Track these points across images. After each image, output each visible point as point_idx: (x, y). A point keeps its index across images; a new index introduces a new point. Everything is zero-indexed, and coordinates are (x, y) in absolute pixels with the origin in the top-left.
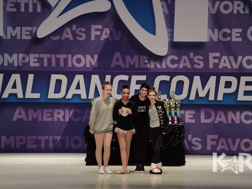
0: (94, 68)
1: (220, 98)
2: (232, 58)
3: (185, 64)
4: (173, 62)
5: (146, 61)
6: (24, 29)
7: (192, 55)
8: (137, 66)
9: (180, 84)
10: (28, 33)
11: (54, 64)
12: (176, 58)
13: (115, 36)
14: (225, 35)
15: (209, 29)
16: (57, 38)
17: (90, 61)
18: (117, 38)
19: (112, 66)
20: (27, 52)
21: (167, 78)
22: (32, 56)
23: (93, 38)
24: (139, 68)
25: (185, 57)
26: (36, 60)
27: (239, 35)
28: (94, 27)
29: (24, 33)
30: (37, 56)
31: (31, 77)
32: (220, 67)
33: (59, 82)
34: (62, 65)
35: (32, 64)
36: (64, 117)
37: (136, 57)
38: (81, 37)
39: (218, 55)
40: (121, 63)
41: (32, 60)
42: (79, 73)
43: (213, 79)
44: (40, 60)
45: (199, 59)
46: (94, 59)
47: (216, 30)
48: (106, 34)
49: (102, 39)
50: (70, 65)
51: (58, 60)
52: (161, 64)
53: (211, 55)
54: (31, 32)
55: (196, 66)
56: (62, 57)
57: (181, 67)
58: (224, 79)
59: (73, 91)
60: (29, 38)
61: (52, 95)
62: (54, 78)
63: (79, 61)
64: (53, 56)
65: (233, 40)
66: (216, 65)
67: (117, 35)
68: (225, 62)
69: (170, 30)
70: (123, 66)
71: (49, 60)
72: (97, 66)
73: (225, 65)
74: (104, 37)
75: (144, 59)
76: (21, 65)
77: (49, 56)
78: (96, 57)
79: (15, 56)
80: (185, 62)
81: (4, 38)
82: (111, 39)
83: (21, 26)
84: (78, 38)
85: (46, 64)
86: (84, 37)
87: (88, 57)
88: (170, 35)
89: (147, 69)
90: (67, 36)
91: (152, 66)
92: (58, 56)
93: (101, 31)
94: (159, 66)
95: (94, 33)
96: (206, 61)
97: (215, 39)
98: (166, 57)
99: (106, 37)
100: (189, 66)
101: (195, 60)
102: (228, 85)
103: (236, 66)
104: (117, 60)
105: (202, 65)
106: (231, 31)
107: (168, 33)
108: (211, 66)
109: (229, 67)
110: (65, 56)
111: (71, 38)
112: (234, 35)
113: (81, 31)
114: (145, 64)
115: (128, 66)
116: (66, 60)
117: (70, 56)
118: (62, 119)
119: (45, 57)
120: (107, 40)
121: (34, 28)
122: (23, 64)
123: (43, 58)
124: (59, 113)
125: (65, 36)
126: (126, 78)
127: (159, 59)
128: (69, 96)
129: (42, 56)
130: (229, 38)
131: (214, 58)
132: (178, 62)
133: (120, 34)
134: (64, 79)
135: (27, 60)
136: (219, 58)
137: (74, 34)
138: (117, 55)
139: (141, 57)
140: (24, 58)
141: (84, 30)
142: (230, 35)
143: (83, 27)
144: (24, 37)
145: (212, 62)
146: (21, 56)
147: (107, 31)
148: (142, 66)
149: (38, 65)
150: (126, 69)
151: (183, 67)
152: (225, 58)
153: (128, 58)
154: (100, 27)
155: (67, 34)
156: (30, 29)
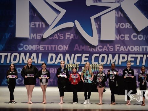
0: (67, 51)
1: (120, 63)
2: (125, 47)
3: (105, 49)
4: (100, 48)
5: (89, 48)
6: (38, 34)
7: (108, 45)
8: (85, 50)
9: (103, 57)
10: (39, 36)
11: (50, 49)
12: (101, 47)
13: (76, 37)
14: (122, 37)
15: (116, 35)
16: (52, 38)
17: (65, 48)
18: (76, 38)
19: (75, 50)
20: (39, 44)
21: (98, 55)
22: (41, 46)
23: (66, 38)
24: (86, 51)
25: (105, 46)
26: (43, 48)
27: (128, 37)
28: (67, 34)
29: (38, 36)
30: (43, 46)
31: (40, 55)
32: (120, 50)
33: (52, 57)
34: (53, 49)
35: (41, 49)
36: (54, 71)
37: (85, 46)
38: (61, 38)
39: (119, 45)
40: (78, 49)
41: (41, 48)
42: (61, 53)
43: (117, 56)
44: (44, 48)
45: (111, 47)
46: (67, 47)
47: (118, 35)
48: (72, 37)
49: (70, 39)
50: (57, 50)
51: (52, 48)
52: (95, 49)
53: (116, 45)
54: (41, 36)
55: (110, 50)
56: (53, 46)
57: (103, 50)
58: (121, 56)
59: (58, 60)
60: (40, 38)
61: (49, 62)
62: (50, 55)
63: (60, 48)
64: (50, 46)
65: (125, 39)
66: (118, 50)
67: (77, 37)
68: (122, 49)
69: (99, 35)
70: (79, 50)
71: (48, 47)
72: (68, 50)
73: (122, 50)
74: (71, 38)
75: (88, 47)
76: (36, 49)
77: (48, 46)
78: (68, 46)
79: (34, 46)
80: (105, 48)
81: (30, 38)
82: (74, 39)
83: (37, 33)
84: (60, 38)
85: (47, 49)
86: (63, 38)
87: (64, 46)
88: (99, 37)
89: (90, 51)
90: (56, 38)
91: (92, 50)
92: (52, 46)
93: (70, 35)
94: (94, 50)
95: (67, 36)
96: (114, 48)
97: (118, 39)
98: (97, 46)
99: (72, 38)
100: (107, 50)
101: (110, 48)
102: (123, 58)
103: (127, 50)
104: (77, 47)
105: (112, 50)
106: (125, 35)
107: (98, 36)
108: (116, 50)
109: (124, 51)
110: (55, 46)
111: (57, 38)
112: (126, 37)
113: (61, 35)
114: (89, 49)
115: (81, 50)
116: (55, 47)
117: (57, 46)
118: (53, 72)
119: (46, 46)
120: (72, 39)
121: (42, 34)
122: (37, 49)
123: (45, 47)
124: (52, 70)
125: (55, 37)
126: (80, 55)
127: (94, 47)
128: (56, 63)
129: (45, 46)
130: (124, 39)
131: (118, 47)
132: (102, 48)
133: (78, 37)
134: (54, 55)
135: (39, 48)
136: (120, 47)
137: (59, 36)
138: (77, 45)
139: (87, 46)
140: (37, 47)
141: (63, 35)
142: (124, 37)
143: (62, 34)
144: (38, 38)
145: (117, 48)
146: (36, 46)
147: (72, 35)
148: (87, 50)
149: (43, 49)
150: (80, 51)
151: (105, 50)
152: (122, 47)
153: (81, 46)
154: (69, 33)
155: (56, 36)
156: (40, 34)
